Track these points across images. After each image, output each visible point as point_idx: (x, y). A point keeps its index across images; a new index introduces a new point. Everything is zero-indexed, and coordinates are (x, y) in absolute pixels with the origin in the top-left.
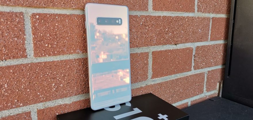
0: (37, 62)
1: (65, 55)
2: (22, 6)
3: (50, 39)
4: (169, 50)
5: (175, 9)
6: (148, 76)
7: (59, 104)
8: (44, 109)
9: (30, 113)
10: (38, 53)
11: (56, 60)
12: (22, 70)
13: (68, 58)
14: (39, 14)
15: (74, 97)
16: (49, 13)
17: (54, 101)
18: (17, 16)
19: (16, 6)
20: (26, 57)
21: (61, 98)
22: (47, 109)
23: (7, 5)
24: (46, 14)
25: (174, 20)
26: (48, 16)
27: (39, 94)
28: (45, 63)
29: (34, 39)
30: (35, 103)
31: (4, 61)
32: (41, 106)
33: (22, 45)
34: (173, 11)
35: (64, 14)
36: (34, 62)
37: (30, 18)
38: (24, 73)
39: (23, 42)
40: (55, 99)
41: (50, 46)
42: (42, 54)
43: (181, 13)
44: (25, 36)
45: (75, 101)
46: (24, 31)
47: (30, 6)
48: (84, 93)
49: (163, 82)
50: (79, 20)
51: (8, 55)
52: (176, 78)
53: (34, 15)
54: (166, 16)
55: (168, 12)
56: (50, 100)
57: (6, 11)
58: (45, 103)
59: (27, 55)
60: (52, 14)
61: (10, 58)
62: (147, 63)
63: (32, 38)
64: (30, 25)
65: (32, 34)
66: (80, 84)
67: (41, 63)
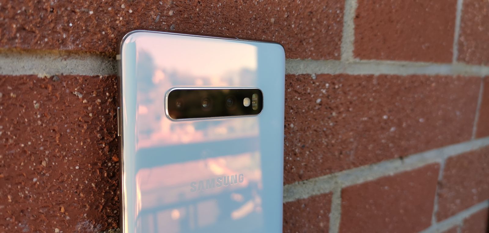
50: (93, 100)
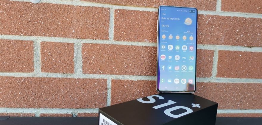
0: (115, 44)
1: (135, 42)
2: (110, 3)
3: (126, 28)
4: (239, 52)
5: (250, 10)
6: (212, 73)
7: (127, 79)
8: (116, 80)
9: (106, 80)
10: (117, 38)
11: (128, 45)
12: (105, 48)
13: (137, 45)
14: (120, 10)
15: (139, 76)
16: (127, 9)
17: (124, 76)
18: (105, 10)
19: (106, 3)
20: (108, 39)
21: (130, 75)
22: (119, 80)
23: (101, 3)
24: (125, 10)
25: (248, 22)
26: (126, 11)
27: (114, 67)
28: (121, 45)
29: (115, 27)
30: (110, 74)
31: (95, 40)
32: (114, 77)
33: (107, 30)
34: (247, 12)
35: (137, 11)
36: (113, 44)
37: (113, 12)
38: (106, 50)
39: (107, 28)
40: (125, 75)
41: (125, 34)
42: (119, 39)
43: (257, 15)
44: (109, 25)
45: (139, 79)
46: (109, 21)
47: (115, 4)
48: (147, 75)
49: (230, 83)
51: (97, 36)
53: (116, 10)
54: (237, 17)
55: (240, 13)
56: (121, 74)
57: (99, 6)
58: (117, 75)
59: (109, 38)
60: (128, 10)
61: (98, 39)
62: (212, 60)
63: (114, 26)
64: (114, 17)
65: (114, 24)
66: (145, 67)
67: (117, 45)
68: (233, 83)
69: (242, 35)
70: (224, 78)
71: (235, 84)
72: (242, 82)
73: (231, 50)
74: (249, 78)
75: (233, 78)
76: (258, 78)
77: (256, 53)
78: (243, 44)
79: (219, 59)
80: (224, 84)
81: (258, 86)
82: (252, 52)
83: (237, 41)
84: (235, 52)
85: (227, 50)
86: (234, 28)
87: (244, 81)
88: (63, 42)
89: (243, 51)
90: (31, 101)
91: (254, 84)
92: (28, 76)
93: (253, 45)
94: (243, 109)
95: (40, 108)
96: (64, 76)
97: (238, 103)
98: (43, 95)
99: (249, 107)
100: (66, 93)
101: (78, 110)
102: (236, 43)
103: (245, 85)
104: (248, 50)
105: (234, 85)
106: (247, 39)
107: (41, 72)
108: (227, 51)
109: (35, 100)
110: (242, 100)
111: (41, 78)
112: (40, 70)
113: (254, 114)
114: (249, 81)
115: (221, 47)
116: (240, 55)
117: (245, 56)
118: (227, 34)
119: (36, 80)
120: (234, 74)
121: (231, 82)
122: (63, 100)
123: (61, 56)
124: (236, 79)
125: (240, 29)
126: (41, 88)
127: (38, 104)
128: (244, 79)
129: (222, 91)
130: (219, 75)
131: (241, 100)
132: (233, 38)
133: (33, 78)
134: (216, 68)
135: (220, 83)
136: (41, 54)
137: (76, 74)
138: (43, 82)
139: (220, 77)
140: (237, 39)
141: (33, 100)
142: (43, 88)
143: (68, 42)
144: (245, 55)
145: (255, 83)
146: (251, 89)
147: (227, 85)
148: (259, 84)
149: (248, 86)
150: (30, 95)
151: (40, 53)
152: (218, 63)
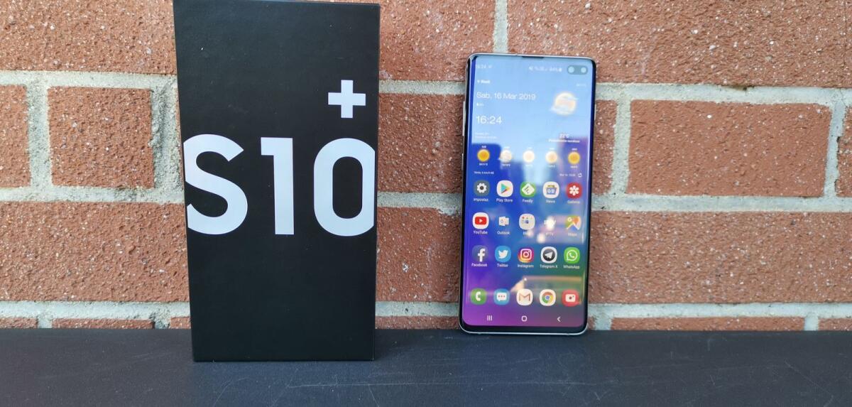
4: (705, 103)
6: (611, 179)
49: (676, 213)
52: (740, 210)
62: (608, 135)
68: (686, 211)
69: (712, 47)
70: (656, 197)
71: (695, 215)
72: (720, 210)
73: (674, 98)
74: (744, 193)
75: (685, 197)
76: (776, 195)
77: (764, 106)
78: (716, 76)
79: (634, 130)
80: (655, 216)
81: (775, 220)
82: (750, 105)
83: (697, 67)
84: (690, 105)
85: (661, 98)
86: (684, 24)
87: (726, 204)
88: (116, 87)
89: (717, 101)
90: (24, 278)
91: (760, 214)
92: (11, 199)
93: (753, 82)
94: (727, 303)
95: (51, 300)
96: (123, 196)
97: (708, 282)
98: (59, 257)
99: (746, 293)
100: (130, 252)
101: (170, 307)
102: (693, 75)
103: (728, 219)
104: (737, 96)
105: (691, 218)
106: (730, 59)
107: (52, 185)
108: (662, 102)
109: (38, 275)
110: (721, 271)
111: (53, 204)
112: (50, 178)
113: (767, 318)
114: (742, 205)
115: (641, 89)
116: (709, 117)
117: (727, 119)
118: (658, 44)
119: (36, 212)
120: (689, 181)
121: (678, 211)
122: (120, 274)
123: (112, 130)
124: (695, 197)
125: (703, 26)
126: (52, 236)
127: (46, 288)
128: (726, 198)
129: (650, 241)
130: (635, 185)
131: (717, 271)
132: (680, 57)
133: (28, 203)
134: (625, 162)
135: (640, 213)
136: (51, 126)
137: (160, 189)
138: (57, 216)
139: (642, 191)
140: (696, 59)
141: (30, 274)
142: (58, 237)
143: (131, 86)
144: (725, 114)
145: (765, 211)
146: (750, 231)
147: (667, 220)
148: (780, 214)
149: (742, 224)
150: (19, 259)
151: (46, 123)
152: (633, 144)
